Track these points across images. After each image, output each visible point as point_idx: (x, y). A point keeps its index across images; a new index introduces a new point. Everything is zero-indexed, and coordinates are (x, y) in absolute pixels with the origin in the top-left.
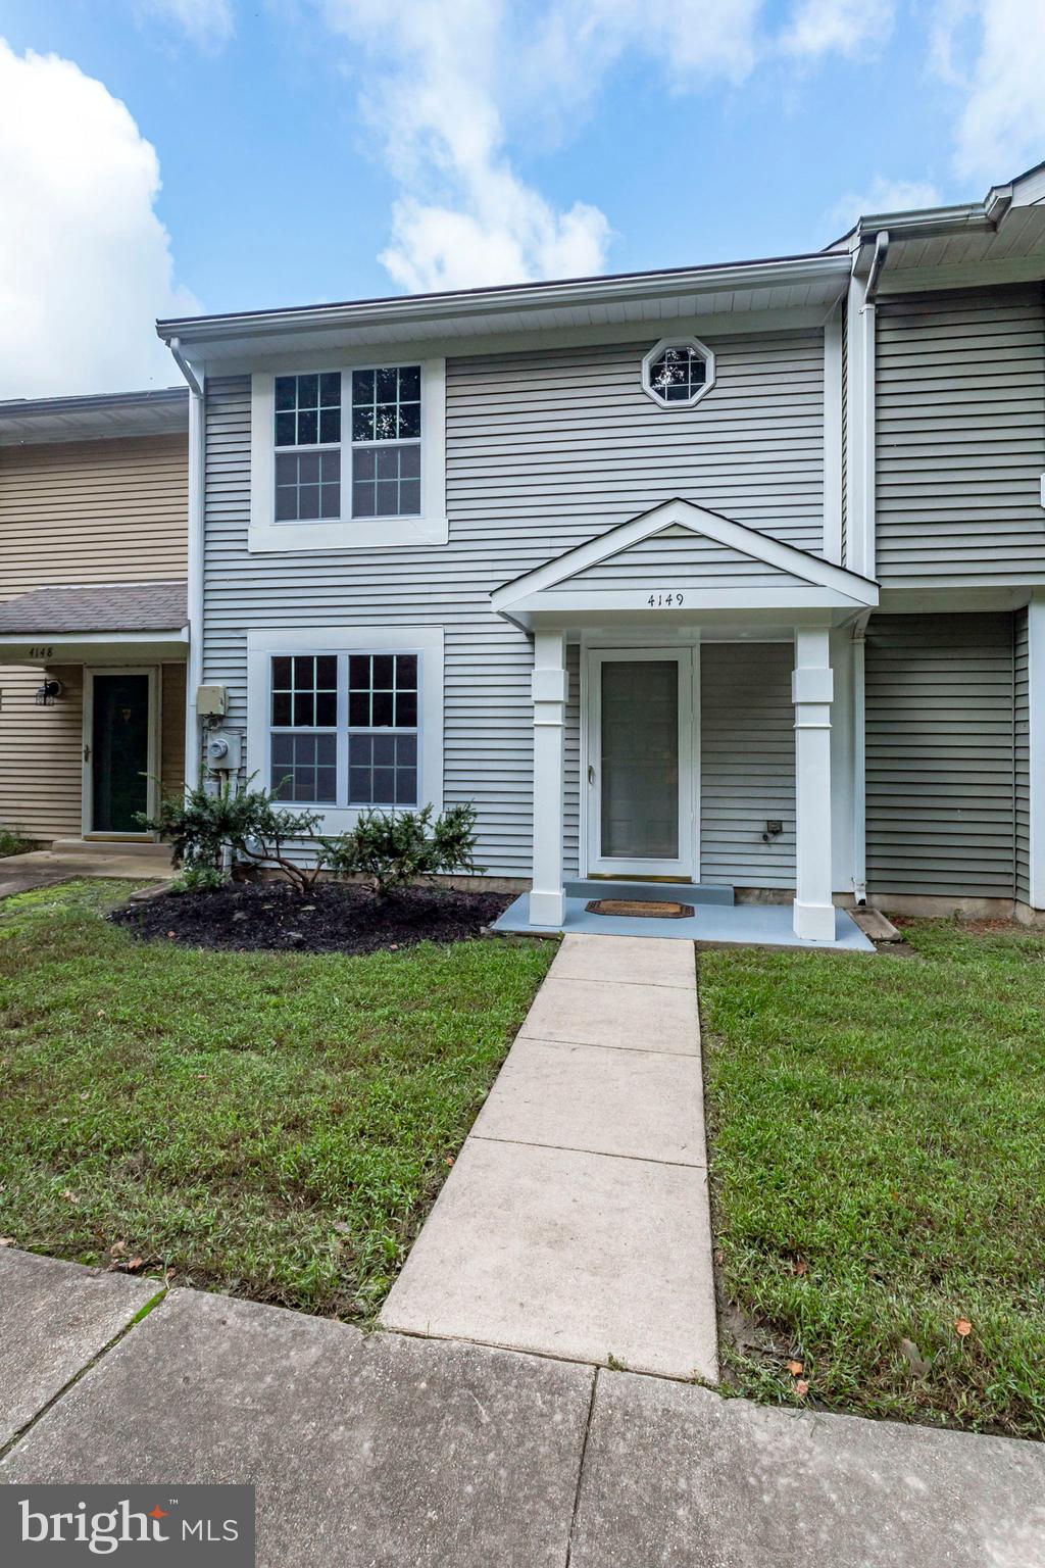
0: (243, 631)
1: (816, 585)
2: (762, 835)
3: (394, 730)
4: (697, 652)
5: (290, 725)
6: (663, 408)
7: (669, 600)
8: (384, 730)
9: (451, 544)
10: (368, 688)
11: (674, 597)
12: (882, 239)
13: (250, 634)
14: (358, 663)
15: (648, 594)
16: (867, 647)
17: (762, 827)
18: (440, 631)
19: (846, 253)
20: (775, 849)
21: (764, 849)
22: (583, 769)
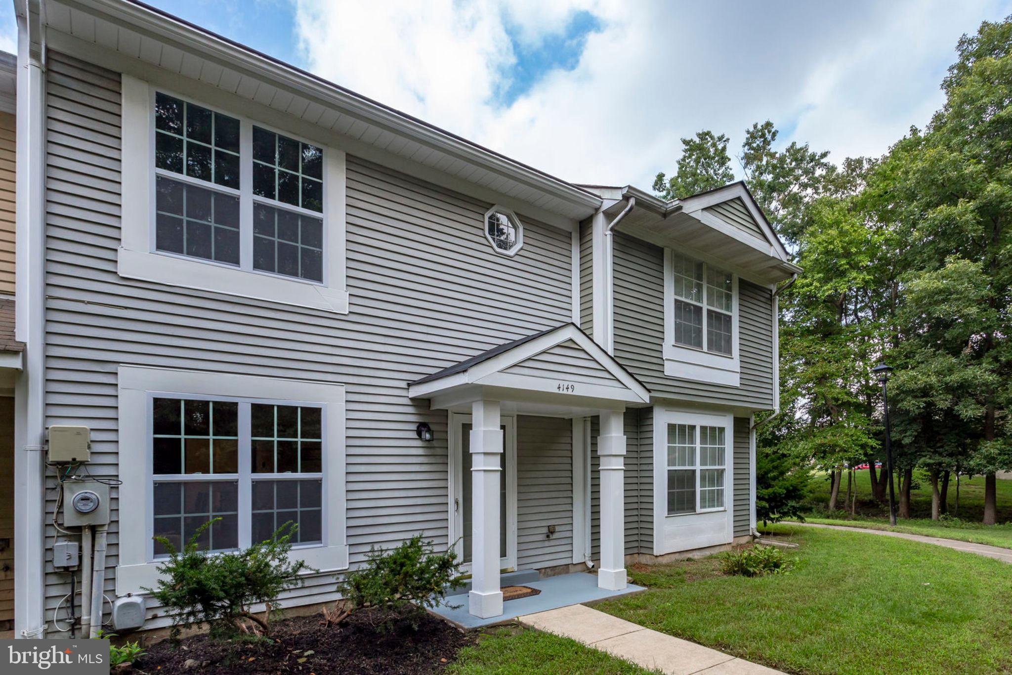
0: (115, 365)
1: (627, 388)
2: (545, 535)
3: (299, 475)
4: (515, 419)
5: (180, 472)
6: (496, 252)
7: (567, 388)
8: (288, 475)
9: (351, 315)
10: (273, 436)
11: (570, 387)
12: (632, 202)
13: (121, 370)
14: (261, 412)
15: (558, 382)
16: (592, 423)
17: (545, 530)
18: (343, 389)
19: (599, 197)
20: (552, 543)
21: (547, 544)
22: (451, 500)
